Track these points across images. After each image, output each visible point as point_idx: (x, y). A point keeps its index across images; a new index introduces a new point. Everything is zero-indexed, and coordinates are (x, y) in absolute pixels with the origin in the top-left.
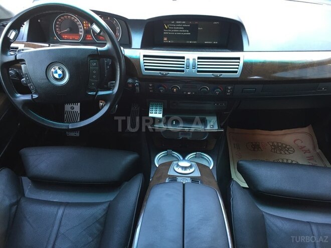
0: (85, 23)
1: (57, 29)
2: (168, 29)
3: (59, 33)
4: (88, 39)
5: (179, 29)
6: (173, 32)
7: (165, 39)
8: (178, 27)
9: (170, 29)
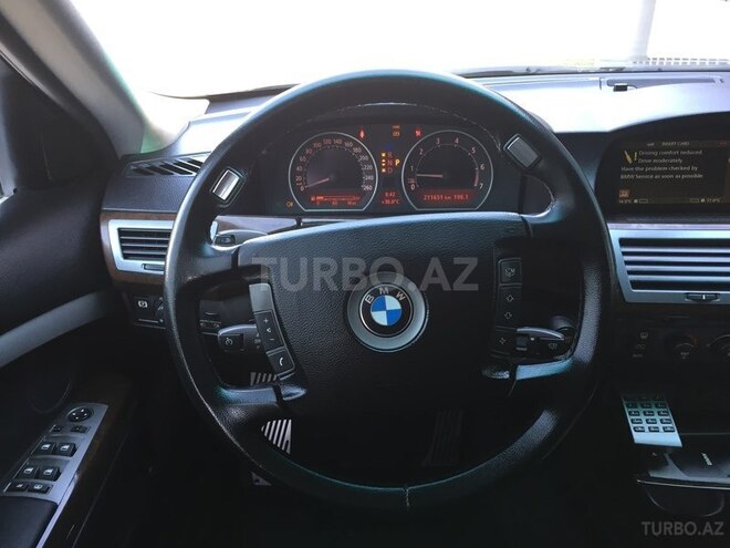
0: (386, 158)
1: (299, 178)
2: (635, 164)
3: (302, 189)
4: (387, 202)
5: (668, 165)
6: (649, 173)
7: (624, 194)
8: (666, 157)
9: (640, 165)
